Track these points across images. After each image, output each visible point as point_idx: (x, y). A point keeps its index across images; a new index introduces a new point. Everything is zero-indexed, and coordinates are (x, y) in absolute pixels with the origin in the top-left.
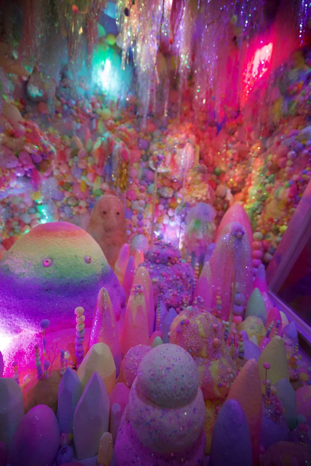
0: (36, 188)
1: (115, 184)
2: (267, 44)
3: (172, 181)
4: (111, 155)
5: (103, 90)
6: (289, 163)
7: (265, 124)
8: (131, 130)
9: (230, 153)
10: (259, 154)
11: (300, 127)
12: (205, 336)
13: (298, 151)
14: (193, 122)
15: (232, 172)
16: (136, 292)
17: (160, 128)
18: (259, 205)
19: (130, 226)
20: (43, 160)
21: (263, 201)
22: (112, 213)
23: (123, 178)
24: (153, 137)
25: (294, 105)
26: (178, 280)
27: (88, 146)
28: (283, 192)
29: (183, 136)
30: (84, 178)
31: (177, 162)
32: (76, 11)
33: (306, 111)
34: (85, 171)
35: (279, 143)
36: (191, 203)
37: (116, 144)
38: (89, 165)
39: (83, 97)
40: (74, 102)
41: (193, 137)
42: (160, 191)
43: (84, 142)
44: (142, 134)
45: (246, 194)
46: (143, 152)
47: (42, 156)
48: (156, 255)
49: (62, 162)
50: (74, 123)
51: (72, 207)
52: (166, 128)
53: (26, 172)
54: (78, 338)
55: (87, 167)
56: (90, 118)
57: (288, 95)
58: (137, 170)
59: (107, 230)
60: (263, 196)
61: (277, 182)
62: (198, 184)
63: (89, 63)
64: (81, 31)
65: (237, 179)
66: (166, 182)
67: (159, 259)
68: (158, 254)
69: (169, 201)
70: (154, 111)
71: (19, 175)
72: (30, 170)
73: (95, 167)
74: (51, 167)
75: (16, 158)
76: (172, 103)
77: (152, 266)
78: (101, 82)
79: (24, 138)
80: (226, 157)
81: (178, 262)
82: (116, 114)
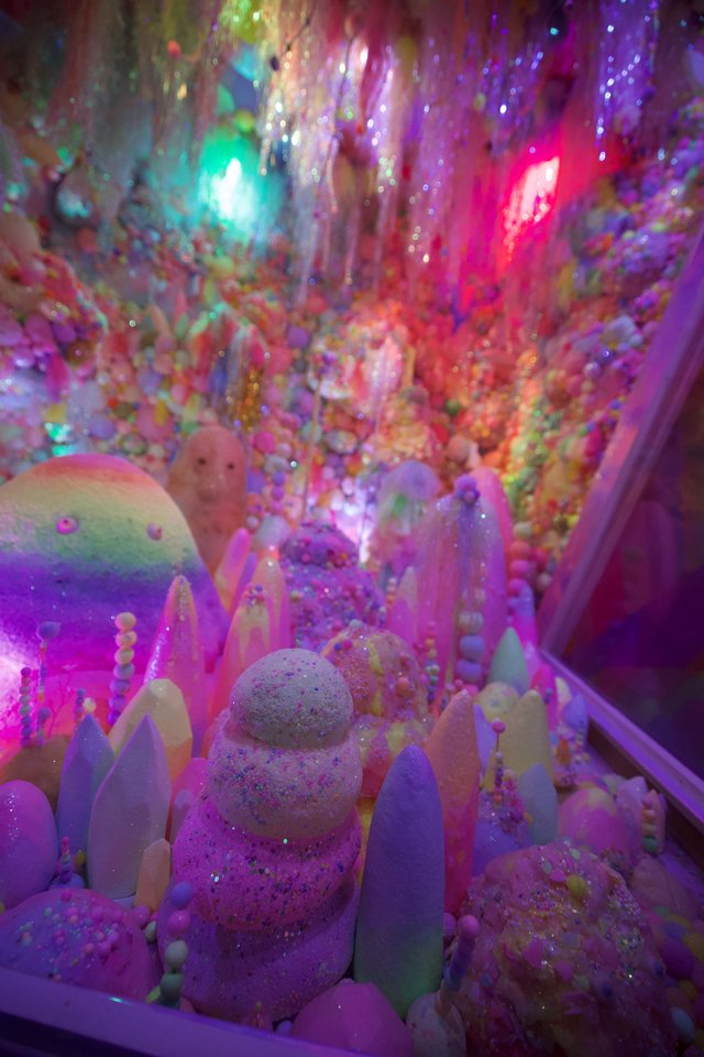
0: (56, 395)
1: (230, 411)
2: (549, 159)
3: (354, 420)
4: (227, 350)
5: (221, 216)
6: (587, 386)
7: (544, 311)
8: (273, 305)
9: (478, 370)
10: (534, 372)
11: (607, 318)
12: (382, 671)
13: (604, 364)
14: (404, 301)
15: (479, 408)
16: (251, 598)
17: (336, 307)
18: (530, 476)
19: (259, 508)
20: (79, 340)
21: (539, 467)
22: (219, 464)
23: (250, 402)
24: (319, 324)
25: (597, 276)
26: (346, 599)
27: (180, 328)
28: (575, 444)
29: (382, 325)
30: (164, 396)
31: (366, 378)
32: (174, 55)
33: (618, 288)
34: (167, 380)
35: (568, 347)
36: (391, 464)
37: (238, 329)
38: (178, 367)
39: (177, 228)
40: (155, 236)
41: (402, 330)
42: (329, 438)
43: (172, 320)
44: (296, 316)
45: (507, 452)
46: (297, 353)
47: (77, 330)
48: (303, 545)
49: (118, 356)
50: (153, 279)
51: (132, 457)
52: (348, 307)
53: (37, 360)
54: (118, 681)
55: (173, 371)
56: (189, 272)
57: (587, 257)
58: (282, 389)
59: (206, 498)
60: (539, 457)
61: (566, 427)
62: (407, 425)
63: (193, 159)
64: (182, 92)
65: (490, 420)
66: (341, 421)
67: (309, 554)
68: (308, 543)
69: (347, 460)
70: (324, 268)
71: (20, 363)
72: (48, 355)
73: (190, 373)
74: (93, 358)
75: (18, 326)
76: (363, 261)
77: (292, 568)
78: (216, 202)
79: (40, 289)
80: (470, 378)
81: (348, 563)
82: (245, 270)
